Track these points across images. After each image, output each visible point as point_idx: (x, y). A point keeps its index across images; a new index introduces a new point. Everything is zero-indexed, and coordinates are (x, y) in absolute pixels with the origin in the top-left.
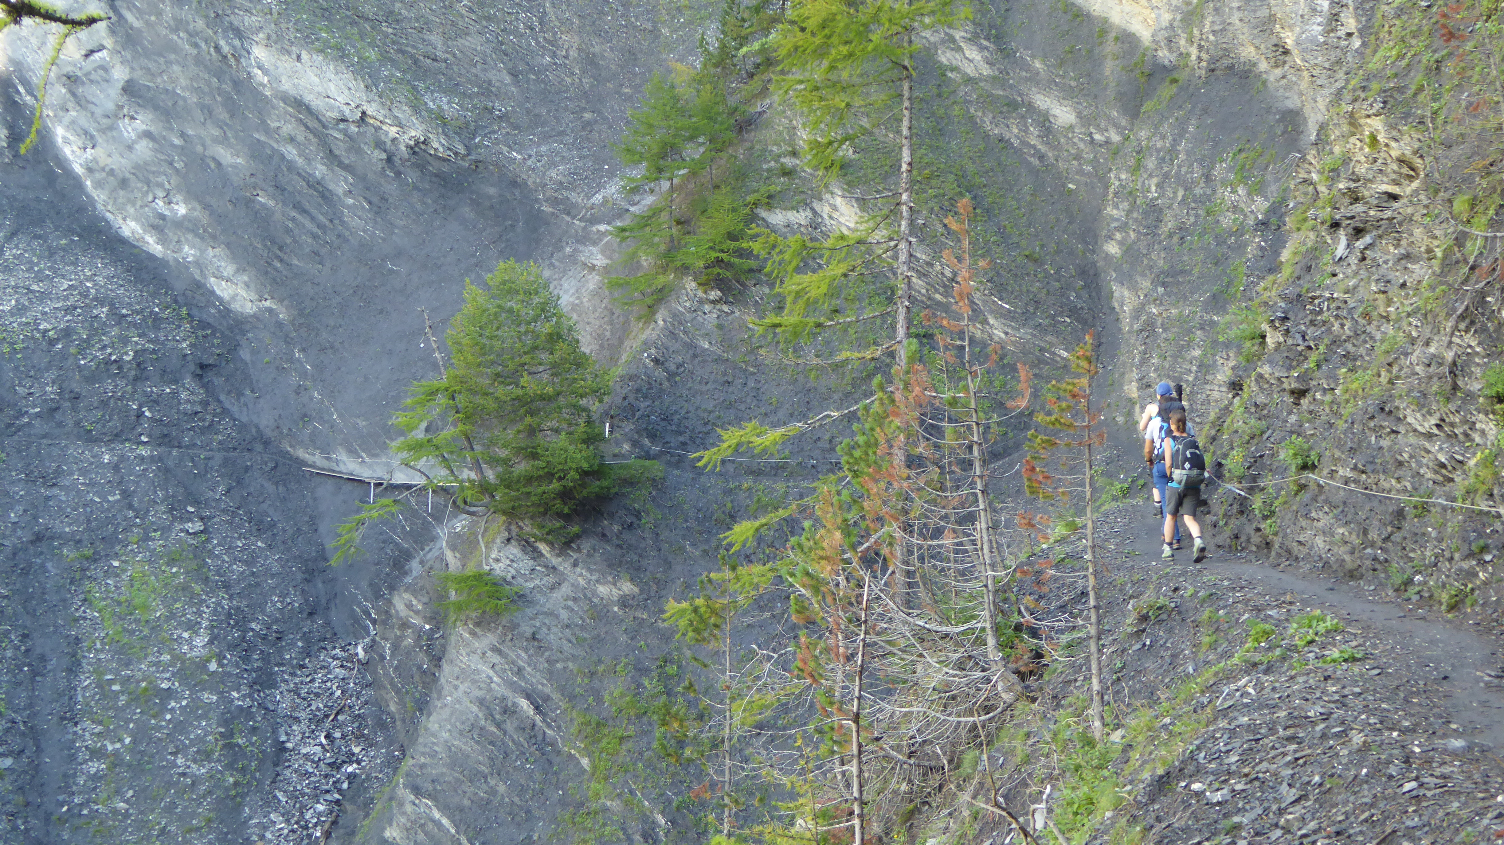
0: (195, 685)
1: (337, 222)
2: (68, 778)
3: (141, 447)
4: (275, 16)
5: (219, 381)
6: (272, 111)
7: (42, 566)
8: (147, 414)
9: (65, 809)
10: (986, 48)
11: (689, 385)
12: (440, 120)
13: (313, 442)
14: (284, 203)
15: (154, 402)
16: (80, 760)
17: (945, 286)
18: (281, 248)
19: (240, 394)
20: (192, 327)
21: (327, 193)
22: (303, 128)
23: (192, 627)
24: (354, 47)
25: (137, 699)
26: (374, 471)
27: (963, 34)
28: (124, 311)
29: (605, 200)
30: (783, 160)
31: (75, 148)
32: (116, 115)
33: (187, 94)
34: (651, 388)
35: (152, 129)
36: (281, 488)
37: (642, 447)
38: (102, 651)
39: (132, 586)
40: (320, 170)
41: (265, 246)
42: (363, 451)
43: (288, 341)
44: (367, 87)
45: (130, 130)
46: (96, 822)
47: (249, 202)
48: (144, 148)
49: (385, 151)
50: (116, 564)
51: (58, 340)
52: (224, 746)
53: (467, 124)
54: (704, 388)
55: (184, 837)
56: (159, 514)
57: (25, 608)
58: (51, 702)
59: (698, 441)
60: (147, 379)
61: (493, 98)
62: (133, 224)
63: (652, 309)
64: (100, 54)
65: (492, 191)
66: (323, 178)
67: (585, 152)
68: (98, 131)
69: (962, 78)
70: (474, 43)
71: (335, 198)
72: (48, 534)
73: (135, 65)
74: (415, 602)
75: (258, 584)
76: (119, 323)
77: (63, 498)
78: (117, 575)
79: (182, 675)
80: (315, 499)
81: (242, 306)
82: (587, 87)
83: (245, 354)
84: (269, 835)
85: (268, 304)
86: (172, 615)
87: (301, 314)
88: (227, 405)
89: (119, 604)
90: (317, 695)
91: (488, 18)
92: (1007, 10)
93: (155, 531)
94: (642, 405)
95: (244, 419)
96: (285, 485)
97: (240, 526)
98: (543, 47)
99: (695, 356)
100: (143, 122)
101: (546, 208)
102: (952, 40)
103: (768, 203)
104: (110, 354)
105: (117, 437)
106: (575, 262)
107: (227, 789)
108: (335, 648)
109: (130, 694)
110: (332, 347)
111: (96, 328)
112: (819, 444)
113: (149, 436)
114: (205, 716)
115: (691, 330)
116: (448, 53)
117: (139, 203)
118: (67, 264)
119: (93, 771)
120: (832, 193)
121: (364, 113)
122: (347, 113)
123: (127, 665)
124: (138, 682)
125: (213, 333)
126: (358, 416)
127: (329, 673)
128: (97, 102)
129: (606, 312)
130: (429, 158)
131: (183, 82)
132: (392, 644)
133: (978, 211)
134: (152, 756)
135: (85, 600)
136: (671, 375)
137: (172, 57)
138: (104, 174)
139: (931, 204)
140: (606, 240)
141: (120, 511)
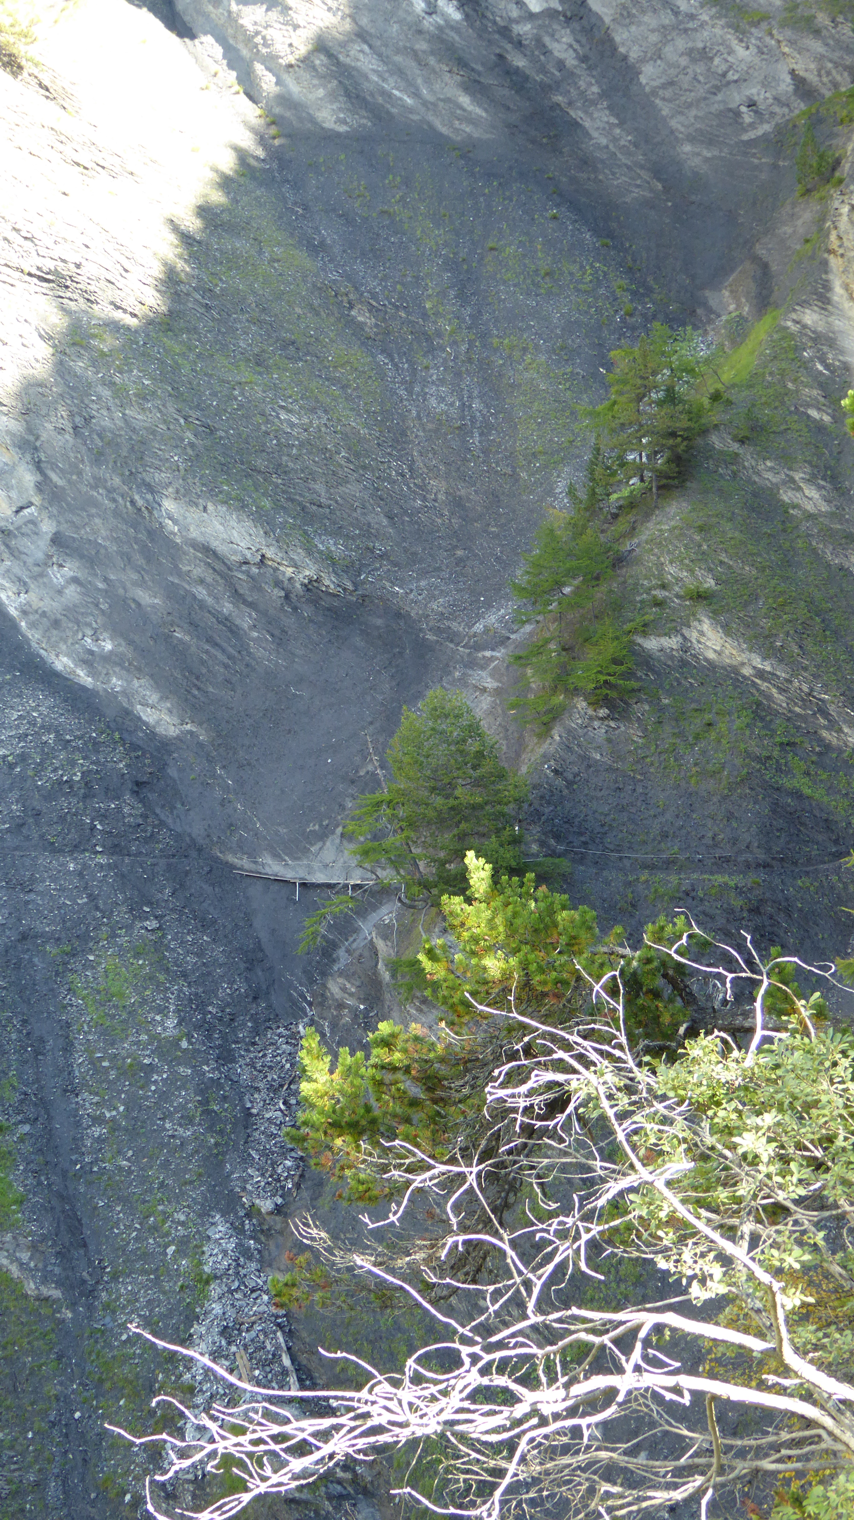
0: (171, 1061)
1: (244, 653)
2: (77, 1141)
3: (99, 856)
4: (182, 472)
5: (152, 796)
6: (184, 557)
7: (30, 961)
8: (99, 827)
9: (78, 1167)
10: (823, 487)
11: (586, 792)
12: (328, 560)
13: (241, 848)
14: (198, 637)
15: (103, 816)
16: (84, 1125)
17: (803, 700)
18: (198, 678)
19: (173, 808)
20: (125, 749)
21: (234, 628)
22: (211, 571)
23: (162, 1010)
24: (250, 497)
25: (125, 1073)
26: (297, 872)
27: (802, 475)
28: (68, 737)
29: (487, 630)
30: (653, 592)
31: (10, 594)
32: (47, 562)
33: (108, 544)
34: (553, 795)
35: (79, 575)
36: (217, 889)
37: (548, 847)
38: (90, 1032)
39: (107, 977)
40: (227, 607)
41: (184, 676)
42: (287, 855)
43: (210, 760)
44: (265, 533)
45: (59, 576)
46: (105, 1177)
47: (168, 638)
48: (72, 593)
49: (283, 589)
50: (91, 958)
51: (16, 764)
52: (203, 1112)
53: (353, 562)
54: (600, 794)
55: (180, 1190)
56: (121, 914)
57: (21, 997)
58: (54, 1077)
59: (597, 840)
60: (94, 796)
61: (373, 539)
62: (65, 659)
63: (547, 727)
64: (28, 510)
65: (379, 622)
66: (230, 615)
67: (461, 585)
68: (30, 578)
69: (804, 514)
70: (353, 489)
71: (242, 632)
72: (32, 933)
73: (62, 520)
74: (348, 986)
75: (209, 974)
76: (65, 748)
77: (40, 902)
78: (93, 968)
79: (159, 1051)
80: (247, 898)
81: (165, 730)
82: (456, 526)
83: (172, 772)
84: (249, 1187)
85: (188, 727)
86: (144, 1001)
87: (219, 736)
88: (163, 817)
89: (99, 992)
90: (270, 1068)
91: (364, 467)
92: (839, 453)
93: (120, 928)
94: (547, 810)
95: (179, 830)
96: (220, 886)
97: (187, 923)
98: (414, 492)
99: (589, 766)
100: (70, 569)
101: (430, 637)
102: (792, 480)
103: (644, 631)
104: (62, 776)
105: (76, 848)
106: (466, 685)
107: (210, 1149)
108: (279, 1027)
109: (118, 1069)
110: (249, 764)
111: (47, 754)
112: (704, 841)
113: (103, 846)
114: (183, 1087)
115: (584, 743)
116: (331, 499)
117: (70, 641)
118: (13, 697)
119: (96, 1134)
120: (699, 621)
121: (263, 556)
122: (249, 556)
123: (112, 1044)
124: (124, 1059)
125: (144, 754)
126: (280, 824)
127: (278, 1048)
128: (29, 553)
129: (500, 729)
130: (321, 594)
131: (104, 533)
132: (330, 1023)
133: (828, 633)
134: (144, 1122)
135: (70, 990)
136: (570, 784)
137: (94, 511)
138: (37, 616)
139: (786, 628)
140: (493, 665)
141: (90, 912)
